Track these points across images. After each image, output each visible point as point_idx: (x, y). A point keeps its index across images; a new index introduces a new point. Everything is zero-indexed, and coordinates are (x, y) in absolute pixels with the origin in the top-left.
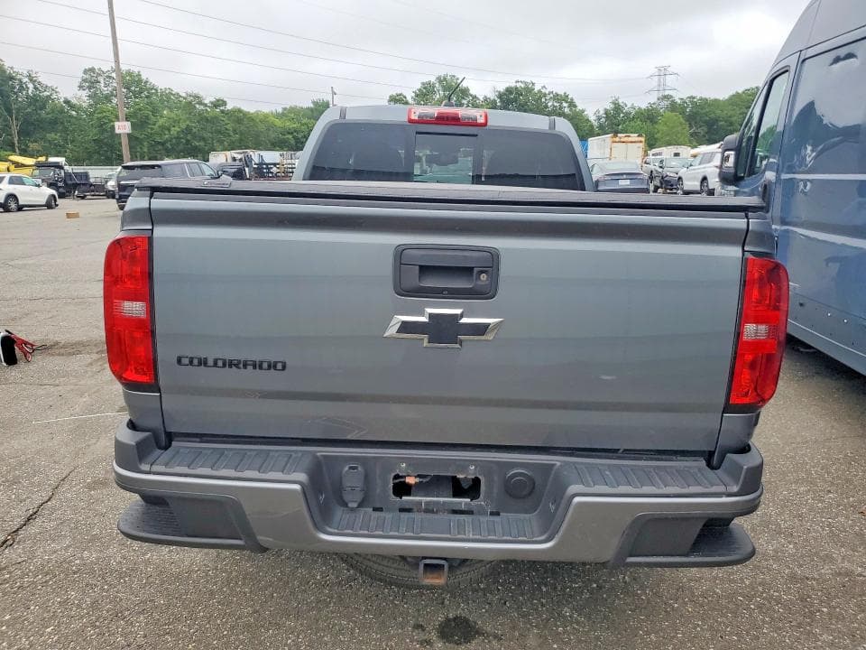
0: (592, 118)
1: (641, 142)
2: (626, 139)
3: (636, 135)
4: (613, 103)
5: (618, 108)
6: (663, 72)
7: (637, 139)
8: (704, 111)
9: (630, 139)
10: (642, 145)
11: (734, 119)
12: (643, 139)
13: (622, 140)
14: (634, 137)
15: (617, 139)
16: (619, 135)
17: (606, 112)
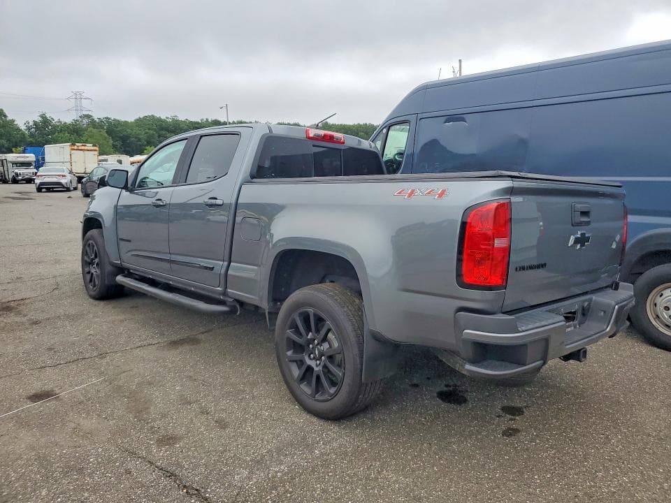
0: (23, 127)
1: (95, 150)
2: (83, 148)
3: (91, 145)
4: (41, 116)
5: (45, 121)
6: (78, 97)
7: (93, 148)
8: (118, 129)
9: (86, 148)
10: (96, 153)
11: (141, 137)
12: (97, 148)
13: (80, 148)
14: (89, 146)
15: (76, 147)
16: (77, 144)
17: (35, 123)
